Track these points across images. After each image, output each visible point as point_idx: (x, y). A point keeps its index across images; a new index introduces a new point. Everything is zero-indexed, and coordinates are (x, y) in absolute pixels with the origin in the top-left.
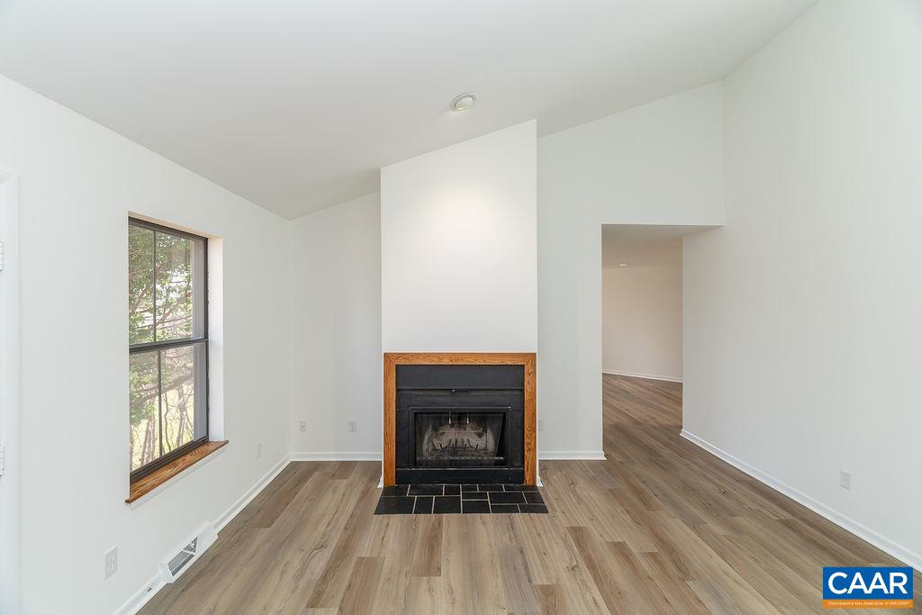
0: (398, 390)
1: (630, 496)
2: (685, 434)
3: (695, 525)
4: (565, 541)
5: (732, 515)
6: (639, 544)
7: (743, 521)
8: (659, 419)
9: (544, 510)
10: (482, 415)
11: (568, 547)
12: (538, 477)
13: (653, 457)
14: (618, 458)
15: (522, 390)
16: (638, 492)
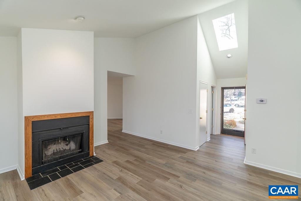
0: (33, 133)
1: (121, 149)
2: (124, 131)
3: (139, 150)
4: (114, 166)
5: (144, 146)
6: (131, 159)
7: (146, 146)
8: (114, 129)
9: (101, 161)
10: (73, 136)
11: (116, 167)
12: (94, 153)
13: (120, 139)
14: (112, 141)
15: (89, 125)
16: (123, 148)
